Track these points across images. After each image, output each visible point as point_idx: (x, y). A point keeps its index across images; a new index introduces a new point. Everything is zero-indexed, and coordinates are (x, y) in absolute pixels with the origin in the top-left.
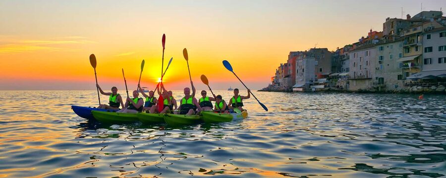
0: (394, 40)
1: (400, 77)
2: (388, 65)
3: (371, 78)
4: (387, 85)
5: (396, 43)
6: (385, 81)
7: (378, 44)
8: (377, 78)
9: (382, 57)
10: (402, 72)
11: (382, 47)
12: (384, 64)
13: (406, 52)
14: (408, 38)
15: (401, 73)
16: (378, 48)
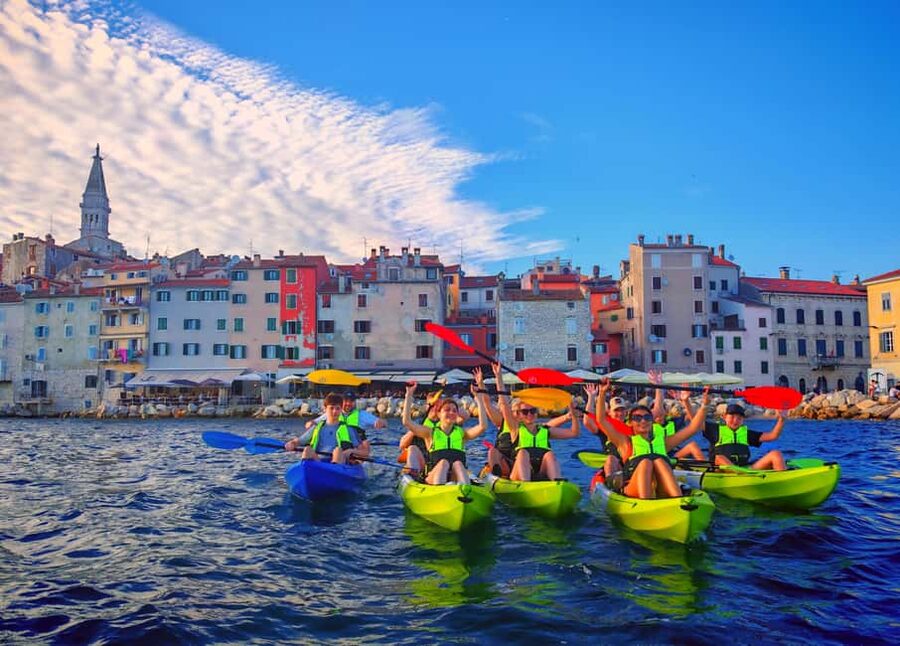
0: (77, 292)
1: (91, 382)
2: (60, 350)
3: (10, 382)
4: (55, 401)
5: (81, 299)
6: (49, 389)
7: (29, 295)
8: (26, 382)
9: (41, 328)
10: (96, 370)
11: (42, 304)
12: (50, 347)
13: (107, 324)
14: (114, 293)
15: (93, 372)
16: (34, 306)
